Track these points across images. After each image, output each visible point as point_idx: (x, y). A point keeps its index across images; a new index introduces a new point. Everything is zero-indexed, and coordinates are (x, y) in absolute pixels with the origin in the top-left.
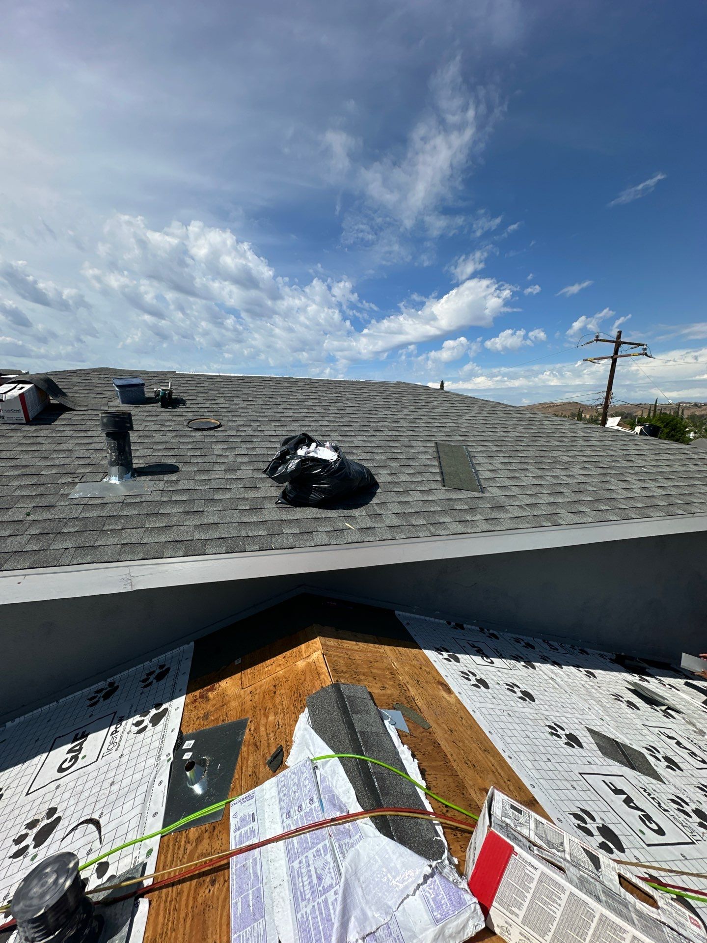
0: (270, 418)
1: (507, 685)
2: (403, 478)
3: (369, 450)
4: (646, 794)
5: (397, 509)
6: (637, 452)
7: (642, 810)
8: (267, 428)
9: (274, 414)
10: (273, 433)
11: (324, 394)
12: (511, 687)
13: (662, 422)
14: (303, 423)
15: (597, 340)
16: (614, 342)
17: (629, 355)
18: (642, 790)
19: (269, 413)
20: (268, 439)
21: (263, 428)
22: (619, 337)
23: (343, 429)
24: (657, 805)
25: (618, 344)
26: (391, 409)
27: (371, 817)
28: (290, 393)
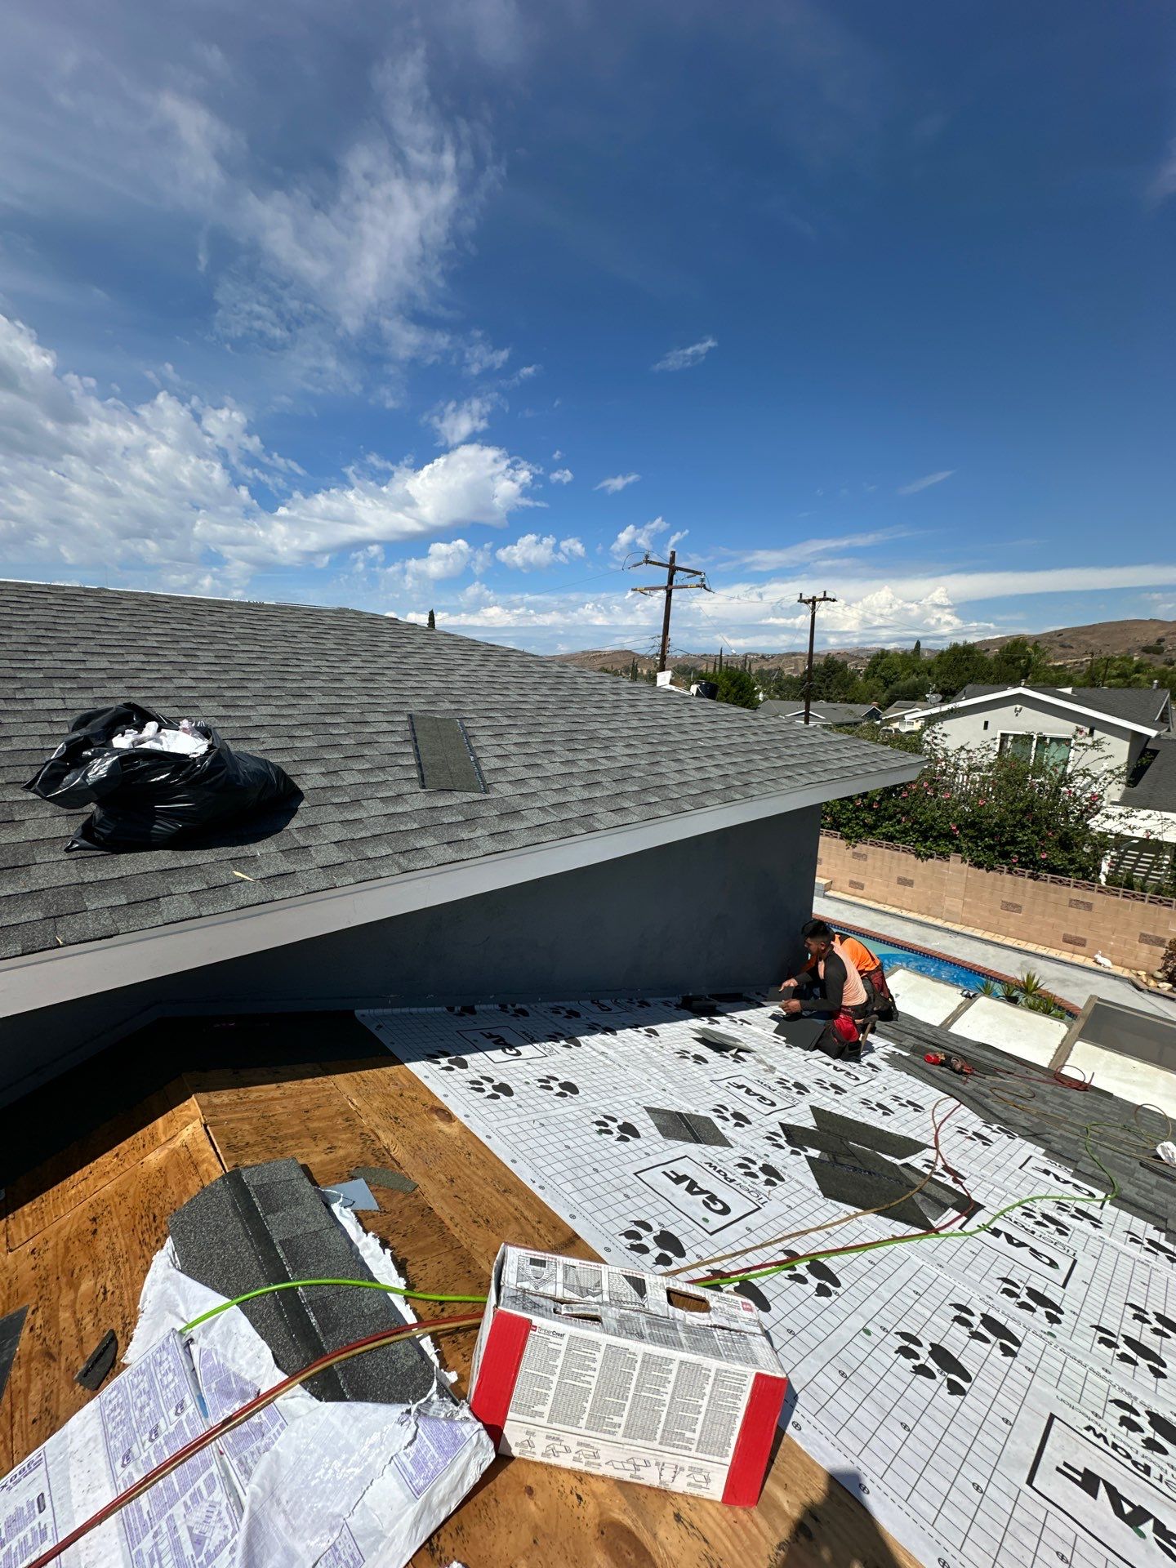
0: (50, 673)
1: (540, 1081)
2: (349, 778)
3: (285, 732)
4: (711, 1170)
5: (339, 833)
6: (692, 720)
7: (707, 1192)
8: (41, 693)
9: (59, 664)
10: (59, 704)
11: (185, 627)
12: (545, 1083)
13: (729, 680)
14: (135, 682)
15: (647, 562)
16: (667, 566)
17: (686, 587)
18: (707, 1166)
19: (47, 662)
20: (45, 717)
21: (29, 693)
22: (673, 560)
23: (228, 693)
24: (722, 1178)
25: (673, 569)
26: (327, 657)
27: (301, 1383)
28: (102, 622)
